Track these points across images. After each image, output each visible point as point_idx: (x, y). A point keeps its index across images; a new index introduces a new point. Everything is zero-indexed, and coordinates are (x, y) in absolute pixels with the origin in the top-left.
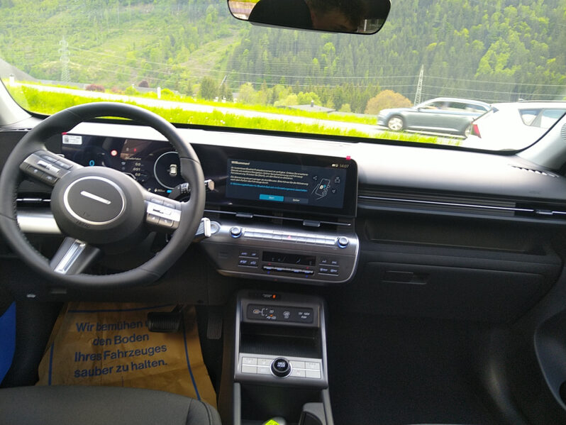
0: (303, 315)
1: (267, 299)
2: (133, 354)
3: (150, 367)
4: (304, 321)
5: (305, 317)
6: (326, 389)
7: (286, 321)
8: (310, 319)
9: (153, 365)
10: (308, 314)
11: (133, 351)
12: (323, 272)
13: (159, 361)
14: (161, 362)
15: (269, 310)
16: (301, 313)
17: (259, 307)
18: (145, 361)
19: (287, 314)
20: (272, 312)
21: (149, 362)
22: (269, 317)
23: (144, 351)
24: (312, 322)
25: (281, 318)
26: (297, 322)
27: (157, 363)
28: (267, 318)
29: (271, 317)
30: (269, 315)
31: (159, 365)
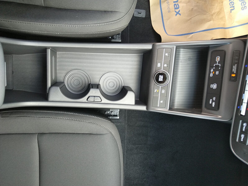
0: (213, 101)
1: (232, 68)
4: (207, 101)
5: (211, 102)
6: (147, 108)
7: (209, 86)
8: (209, 107)
9: (232, 2)
10: (213, 106)
12: (242, 126)
14: (233, 8)
15: (218, 70)
16: (214, 99)
17: (223, 61)
20: (217, 73)
22: (212, 70)
24: (206, 107)
25: (212, 81)
26: (207, 95)
27: (232, 5)
28: (212, 69)
29: (213, 72)
30: (215, 71)
31: (230, 7)
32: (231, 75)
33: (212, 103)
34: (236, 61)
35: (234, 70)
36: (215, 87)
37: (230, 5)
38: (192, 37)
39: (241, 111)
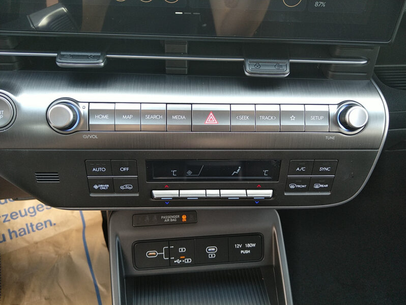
0: (244, 248)
1: (170, 224)
2: (9, 218)
3: (33, 231)
4: (246, 258)
5: (247, 252)
7: (213, 261)
9: (37, 227)
10: (254, 245)
11: (7, 215)
12: (296, 190)
13: (45, 222)
14: (48, 223)
15: (176, 249)
16: (238, 246)
17: (156, 244)
18: (27, 225)
19: (212, 250)
20: (182, 250)
21: (32, 225)
22: (178, 261)
23: (23, 213)
24: (259, 259)
25: (202, 258)
26: (233, 262)
27: (42, 225)
28: (175, 261)
29: (182, 259)
30: (178, 256)
31: (46, 227)
32: (185, 223)
33: (248, 249)
34: (155, 218)
35: (173, 218)
36: (213, 249)
37: (42, 228)
38: (103, 285)
39: (266, 198)
